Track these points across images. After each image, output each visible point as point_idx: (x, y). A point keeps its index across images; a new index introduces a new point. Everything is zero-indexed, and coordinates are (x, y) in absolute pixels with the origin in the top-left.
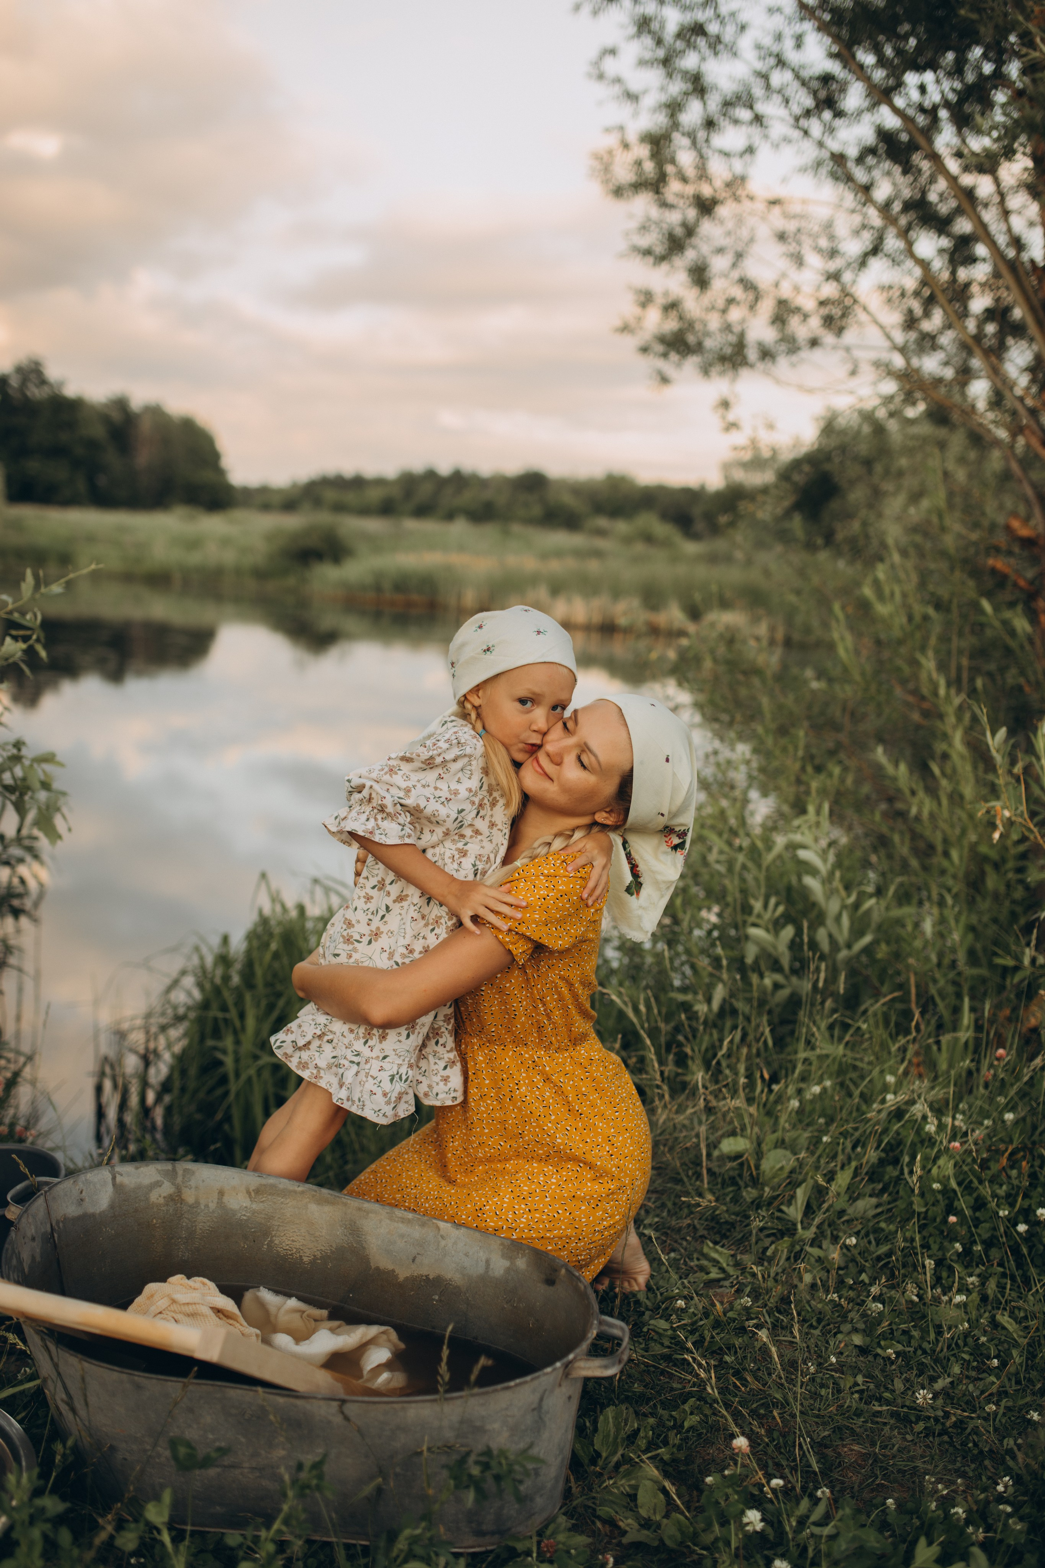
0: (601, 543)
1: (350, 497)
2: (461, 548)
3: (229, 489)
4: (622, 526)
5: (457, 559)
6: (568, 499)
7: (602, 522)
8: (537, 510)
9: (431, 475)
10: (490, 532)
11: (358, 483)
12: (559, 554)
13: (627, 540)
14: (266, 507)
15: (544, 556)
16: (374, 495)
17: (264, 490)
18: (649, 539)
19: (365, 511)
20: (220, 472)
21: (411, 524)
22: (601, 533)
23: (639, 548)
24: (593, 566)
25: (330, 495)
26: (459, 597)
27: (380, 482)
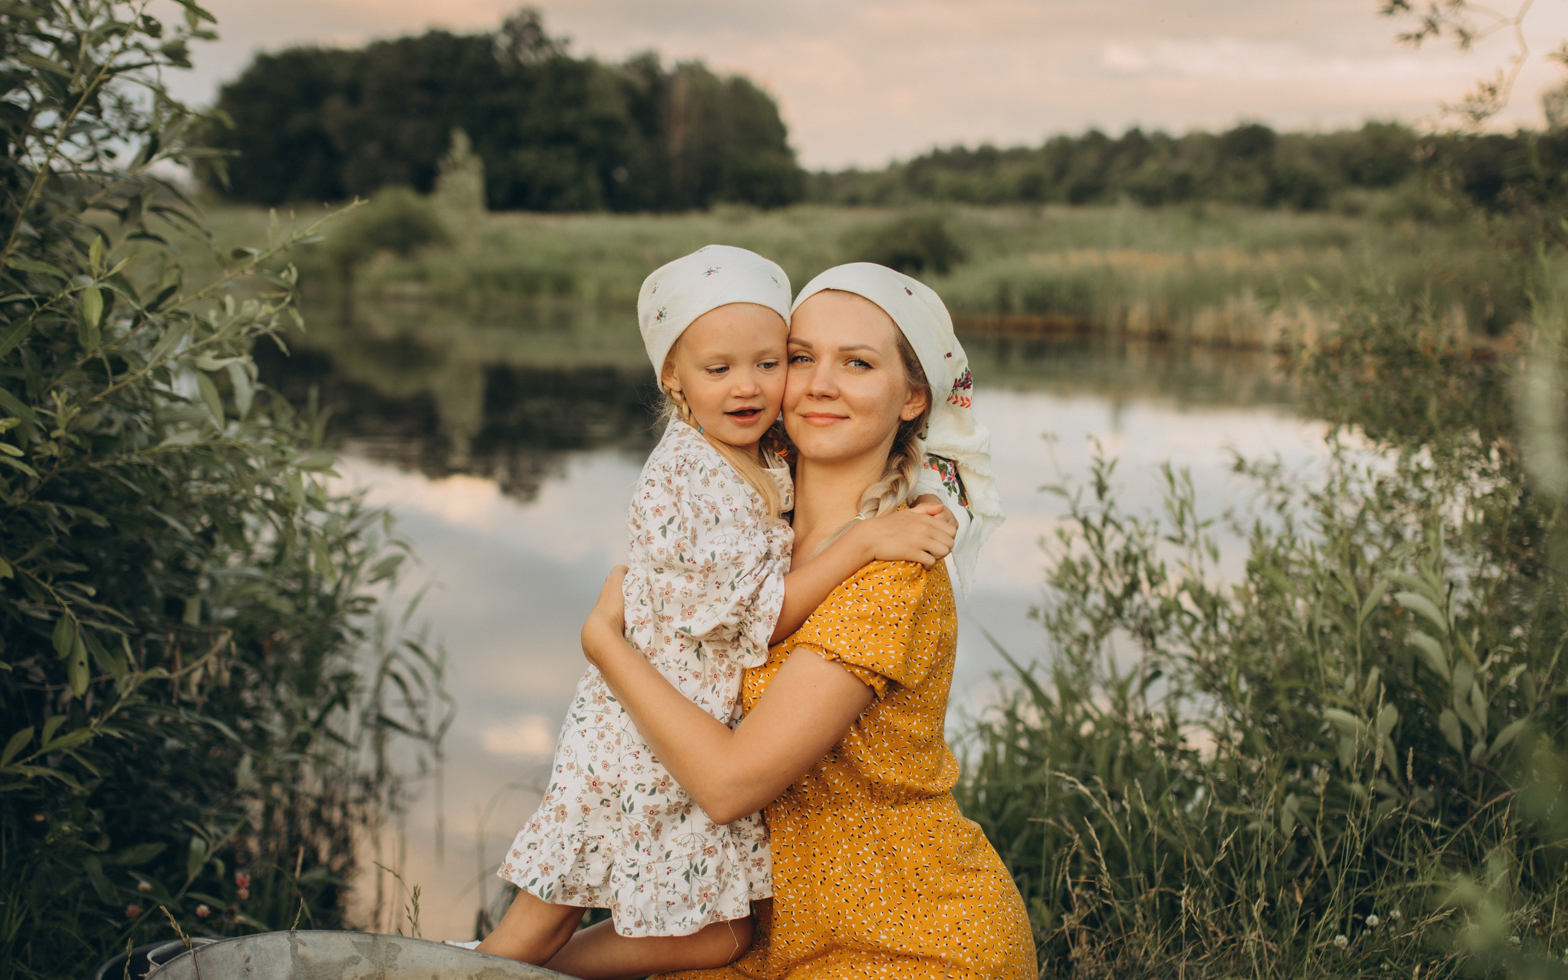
0: (1350, 226)
1: (975, 180)
2: (1128, 242)
3: (799, 176)
4: (1380, 200)
5: (1118, 259)
6: (1305, 164)
7: (1359, 196)
8: (1258, 183)
9: (1095, 139)
10: (1174, 217)
11: (987, 157)
12: (1278, 244)
13: (1388, 219)
14: (853, 201)
15: (1255, 249)
16: (1010, 175)
17: (851, 176)
18: (1422, 214)
19: (995, 199)
20: (786, 152)
21: (1056, 213)
22: (1353, 211)
23: (1408, 228)
24: (1333, 258)
25: (944, 177)
26: (1124, 314)
27: (1019, 155)
